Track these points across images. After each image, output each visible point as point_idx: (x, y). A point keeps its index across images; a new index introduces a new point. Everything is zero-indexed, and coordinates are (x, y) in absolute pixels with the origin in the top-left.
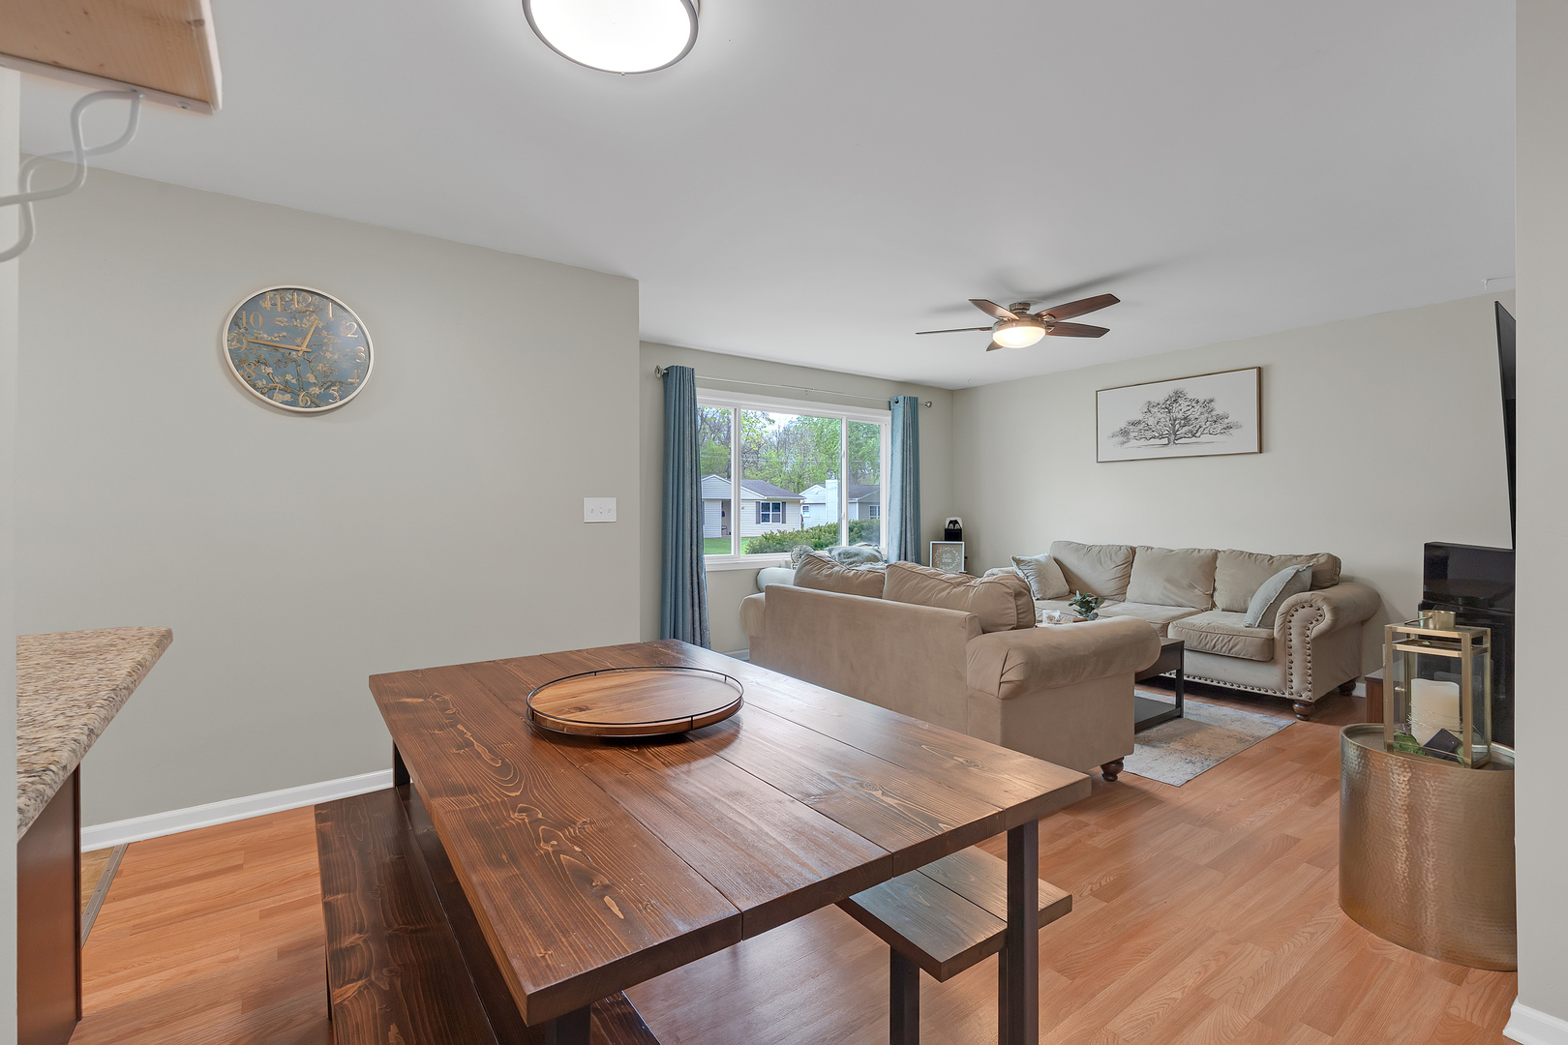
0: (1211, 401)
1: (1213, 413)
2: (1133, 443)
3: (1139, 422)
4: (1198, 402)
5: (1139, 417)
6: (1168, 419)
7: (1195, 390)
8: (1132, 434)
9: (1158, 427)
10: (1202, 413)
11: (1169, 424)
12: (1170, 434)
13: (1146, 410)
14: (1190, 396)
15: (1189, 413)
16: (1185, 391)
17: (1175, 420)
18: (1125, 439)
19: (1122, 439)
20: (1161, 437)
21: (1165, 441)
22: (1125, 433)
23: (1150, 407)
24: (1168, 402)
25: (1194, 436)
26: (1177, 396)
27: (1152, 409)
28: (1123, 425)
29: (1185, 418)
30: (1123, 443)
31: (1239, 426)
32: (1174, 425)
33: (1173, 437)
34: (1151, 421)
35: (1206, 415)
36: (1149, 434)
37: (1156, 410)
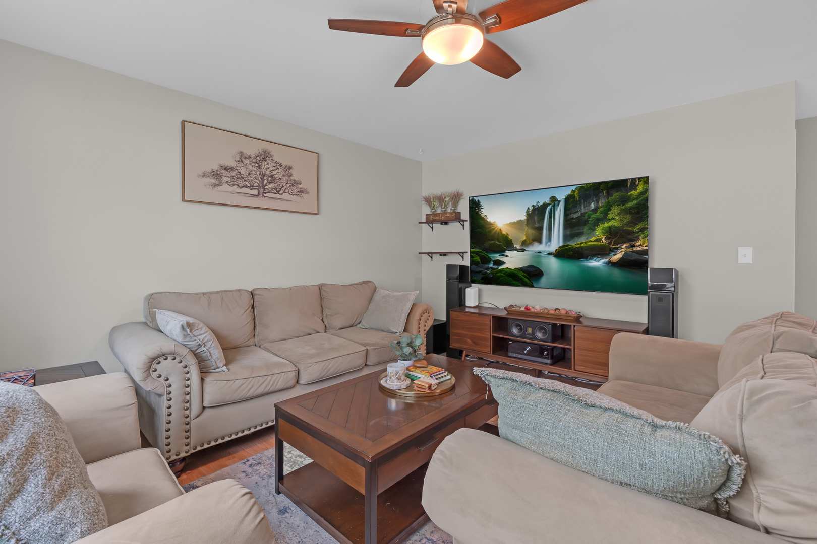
0: (290, 168)
1: (292, 178)
2: (225, 187)
3: (232, 169)
4: (281, 165)
5: (232, 164)
6: (258, 173)
7: (279, 155)
8: (225, 179)
9: (249, 178)
10: (284, 176)
11: (259, 177)
12: (259, 186)
13: (239, 159)
14: (276, 158)
15: (275, 172)
16: (272, 153)
17: (264, 175)
18: (217, 182)
19: (213, 181)
20: (252, 187)
21: (255, 192)
22: (216, 175)
23: (242, 157)
24: (258, 158)
25: (278, 192)
26: (265, 156)
27: (244, 160)
28: (216, 168)
29: (272, 176)
30: (215, 186)
31: (307, 193)
32: (263, 180)
33: (262, 191)
34: (243, 171)
35: (287, 178)
36: (241, 182)
37: (247, 161)
